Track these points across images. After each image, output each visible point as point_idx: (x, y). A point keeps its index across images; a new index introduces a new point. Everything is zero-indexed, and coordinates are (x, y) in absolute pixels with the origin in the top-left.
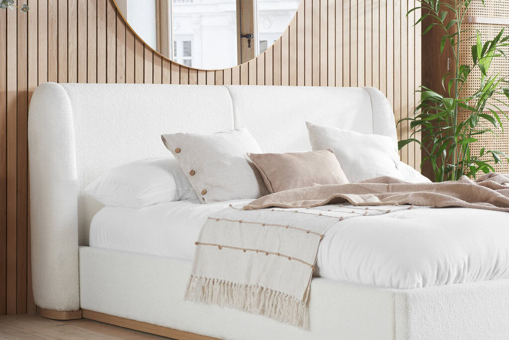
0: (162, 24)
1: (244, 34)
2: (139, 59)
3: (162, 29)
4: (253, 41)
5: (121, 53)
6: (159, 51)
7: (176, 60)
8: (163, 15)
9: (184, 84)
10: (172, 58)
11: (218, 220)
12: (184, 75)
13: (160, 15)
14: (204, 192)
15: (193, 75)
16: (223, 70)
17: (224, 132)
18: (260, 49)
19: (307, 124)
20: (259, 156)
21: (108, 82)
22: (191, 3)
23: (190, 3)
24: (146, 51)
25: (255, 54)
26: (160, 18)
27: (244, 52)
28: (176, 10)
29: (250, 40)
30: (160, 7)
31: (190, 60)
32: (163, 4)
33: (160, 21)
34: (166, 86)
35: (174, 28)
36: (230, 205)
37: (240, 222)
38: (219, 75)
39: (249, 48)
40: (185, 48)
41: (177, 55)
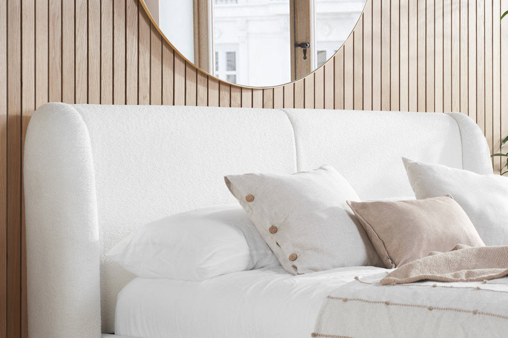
0: (201, 31)
1: (299, 43)
2: (168, 72)
3: (201, 38)
4: (310, 51)
5: (144, 63)
6: (197, 64)
8: (203, 20)
9: (224, 106)
11: (345, 300)
12: (225, 94)
13: (199, 19)
14: (294, 258)
15: (236, 94)
16: (273, 89)
17: (308, 172)
18: (318, 61)
19: (405, 161)
20: (364, 206)
21: (127, 103)
22: (236, 5)
23: (234, 4)
24: (177, 61)
25: (311, 68)
26: (199, 23)
27: (298, 65)
28: (217, 12)
29: (306, 50)
30: (198, 9)
31: (235, 76)
32: (202, 6)
33: (199, 27)
34: (202, 108)
35: (216, 36)
36: (356, 278)
37: (387, 303)
38: (268, 94)
39: (304, 60)
40: (228, 61)
41: (219, 69)
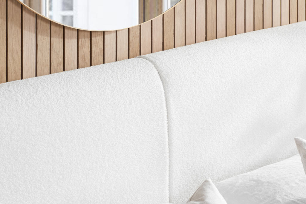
7: (51, 17)
10: (46, 13)
16: (116, 31)
31: (72, 17)
